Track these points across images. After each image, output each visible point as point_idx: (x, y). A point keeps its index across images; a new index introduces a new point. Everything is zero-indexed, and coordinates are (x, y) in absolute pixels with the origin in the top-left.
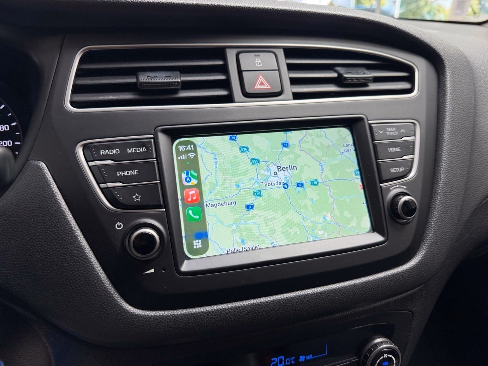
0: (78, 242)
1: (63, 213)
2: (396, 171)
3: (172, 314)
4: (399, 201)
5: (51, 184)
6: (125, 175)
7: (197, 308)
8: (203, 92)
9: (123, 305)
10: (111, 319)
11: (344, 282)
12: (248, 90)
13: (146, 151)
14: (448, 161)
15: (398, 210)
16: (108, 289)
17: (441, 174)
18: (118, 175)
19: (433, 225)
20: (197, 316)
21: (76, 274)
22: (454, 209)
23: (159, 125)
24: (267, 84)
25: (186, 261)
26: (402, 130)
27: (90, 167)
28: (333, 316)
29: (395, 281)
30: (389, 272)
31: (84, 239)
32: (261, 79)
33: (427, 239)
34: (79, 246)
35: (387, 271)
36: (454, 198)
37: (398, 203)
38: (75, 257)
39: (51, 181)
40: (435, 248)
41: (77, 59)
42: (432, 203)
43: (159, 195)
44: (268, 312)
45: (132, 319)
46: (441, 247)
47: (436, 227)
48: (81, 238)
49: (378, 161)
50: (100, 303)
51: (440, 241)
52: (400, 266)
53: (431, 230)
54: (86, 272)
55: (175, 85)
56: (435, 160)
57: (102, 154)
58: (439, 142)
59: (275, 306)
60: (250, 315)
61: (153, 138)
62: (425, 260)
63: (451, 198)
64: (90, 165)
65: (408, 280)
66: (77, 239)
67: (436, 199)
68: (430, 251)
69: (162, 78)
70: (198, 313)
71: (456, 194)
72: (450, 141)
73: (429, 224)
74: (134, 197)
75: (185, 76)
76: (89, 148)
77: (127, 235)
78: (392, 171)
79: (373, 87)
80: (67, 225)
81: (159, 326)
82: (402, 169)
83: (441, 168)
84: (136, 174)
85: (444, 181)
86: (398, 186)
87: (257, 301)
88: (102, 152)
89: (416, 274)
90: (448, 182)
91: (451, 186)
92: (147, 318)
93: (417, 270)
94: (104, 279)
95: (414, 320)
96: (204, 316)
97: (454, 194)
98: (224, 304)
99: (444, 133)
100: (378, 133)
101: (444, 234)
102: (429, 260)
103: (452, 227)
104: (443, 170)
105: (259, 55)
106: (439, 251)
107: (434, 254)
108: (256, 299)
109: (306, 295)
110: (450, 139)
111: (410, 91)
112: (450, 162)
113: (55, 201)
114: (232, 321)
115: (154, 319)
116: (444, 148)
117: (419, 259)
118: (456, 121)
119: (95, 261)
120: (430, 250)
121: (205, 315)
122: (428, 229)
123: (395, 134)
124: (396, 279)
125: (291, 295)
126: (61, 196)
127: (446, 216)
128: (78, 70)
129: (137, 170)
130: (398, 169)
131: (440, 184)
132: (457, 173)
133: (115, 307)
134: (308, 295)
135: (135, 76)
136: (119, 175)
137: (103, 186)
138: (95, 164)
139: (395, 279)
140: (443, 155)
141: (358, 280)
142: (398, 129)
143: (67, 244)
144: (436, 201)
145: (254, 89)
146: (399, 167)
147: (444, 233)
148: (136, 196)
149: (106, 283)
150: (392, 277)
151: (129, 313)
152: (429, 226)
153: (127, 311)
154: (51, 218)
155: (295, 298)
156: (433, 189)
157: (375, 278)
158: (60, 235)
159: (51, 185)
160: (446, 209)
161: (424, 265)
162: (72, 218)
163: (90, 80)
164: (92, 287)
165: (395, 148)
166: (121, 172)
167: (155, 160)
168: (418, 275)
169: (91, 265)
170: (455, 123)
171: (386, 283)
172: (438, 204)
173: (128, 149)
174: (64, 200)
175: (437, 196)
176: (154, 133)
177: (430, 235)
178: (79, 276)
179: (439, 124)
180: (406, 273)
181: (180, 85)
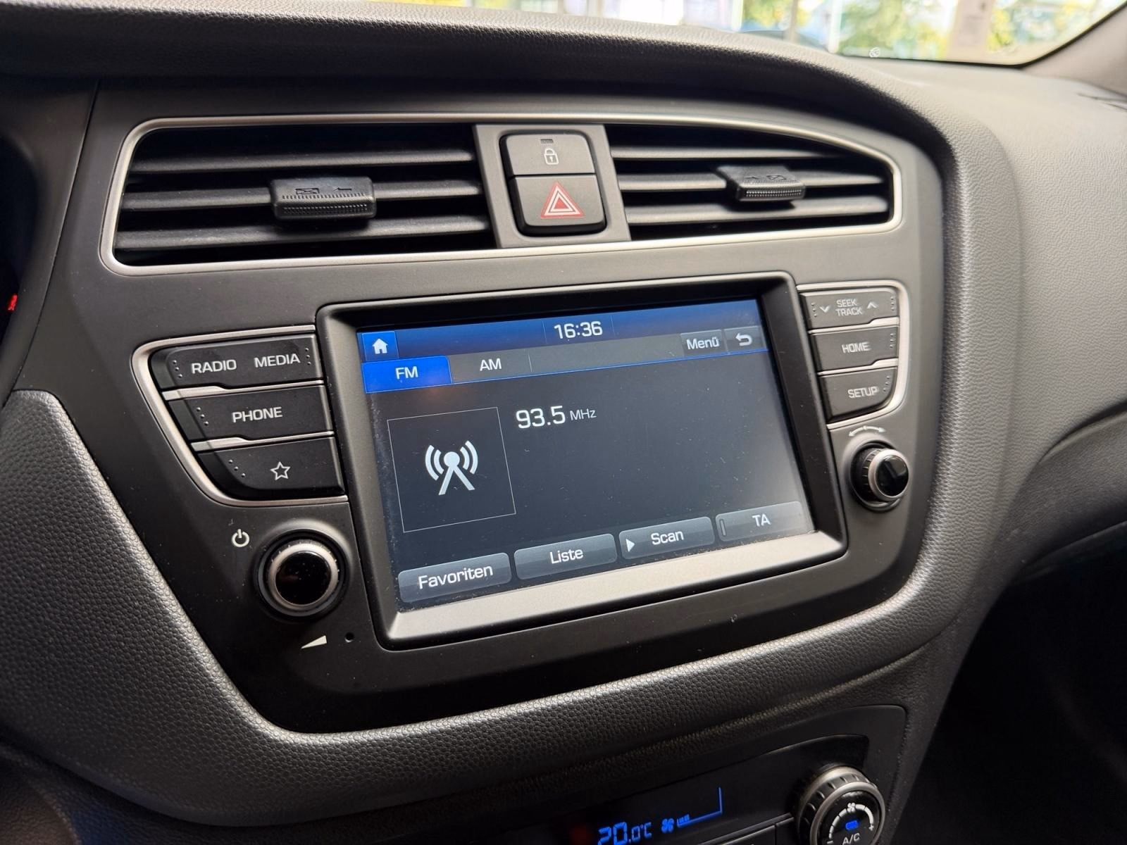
0: (143, 579)
1: (104, 513)
2: (861, 394)
3: (371, 738)
4: (870, 462)
5: (72, 446)
6: (251, 419)
7: (429, 722)
8: (426, 223)
9: (256, 725)
10: (229, 758)
11: (758, 646)
12: (531, 219)
13: (299, 362)
14: (971, 371)
15: (868, 482)
16: (218, 688)
17: (956, 399)
18: (235, 421)
19: (944, 511)
20: (431, 741)
21: (139, 656)
22: (987, 475)
23: (328, 301)
24: (573, 206)
25: (399, 615)
26: (871, 305)
27: (166, 403)
28: (733, 723)
29: (868, 638)
30: (853, 620)
31: (157, 572)
32: (558, 194)
33: (933, 544)
34: (145, 589)
35: (850, 618)
36: (985, 450)
37: (868, 466)
38: (136, 616)
39: (73, 439)
40: (951, 561)
41: (126, 150)
42: (939, 463)
43: (333, 464)
44: (591, 723)
45: (278, 755)
46: (961, 560)
47: (951, 515)
48: (150, 571)
49: (820, 373)
50: (201, 723)
51: (959, 545)
52: (878, 606)
53: (940, 523)
54: (165, 650)
55: (360, 210)
56: (944, 368)
57: (196, 371)
58: (949, 328)
59: (606, 707)
60: (550, 731)
61: (315, 332)
62: (931, 590)
63: (979, 451)
64: (167, 398)
65: (894, 636)
66: (140, 573)
67: (948, 455)
68: (939, 569)
69: (330, 192)
70: (433, 733)
71: (989, 441)
72: (973, 326)
73: (937, 511)
74: (273, 470)
75: (383, 189)
76: (164, 358)
77: (261, 559)
78: (852, 395)
79: (804, 209)
80: (115, 540)
81: (343, 769)
82: (873, 391)
83: (958, 385)
84: (276, 416)
85: (965, 413)
86: (865, 428)
87: (567, 699)
88: (196, 368)
89: (911, 621)
90: (972, 415)
91: (979, 425)
92: (312, 751)
93: (913, 613)
94: (208, 665)
95: (908, 724)
96: (446, 740)
97: (987, 442)
98: (492, 710)
99: (960, 308)
100: (819, 312)
101: (968, 532)
102: (938, 590)
103: (984, 515)
104: (960, 389)
105: (551, 140)
106: (959, 568)
107: (948, 575)
108: (564, 694)
109: (675, 679)
110: (974, 322)
111: (883, 217)
112: (974, 371)
113: (86, 486)
114: (510, 747)
115: (329, 753)
116: (962, 342)
117: (917, 588)
118: (984, 281)
119: (185, 624)
120: (940, 567)
121: (448, 736)
122: (934, 520)
123: (856, 314)
124: (869, 633)
125: (642, 680)
126: (99, 473)
127: (970, 491)
128: (130, 175)
129: (280, 408)
130: (864, 391)
131: (955, 420)
132: (990, 396)
133: (237, 732)
134: (678, 681)
135: (266, 189)
136: (237, 420)
137: (198, 446)
138: (178, 397)
139: (868, 635)
140: (961, 358)
141: (787, 641)
142: (863, 300)
143: (117, 587)
144: (949, 459)
145: (543, 216)
146: (867, 386)
147: (968, 529)
148: (278, 468)
149: (214, 673)
150: (860, 630)
151: (270, 741)
152: (937, 515)
153: (265, 737)
154: (76, 527)
155: (651, 688)
156: (942, 433)
157: (824, 633)
158: (99, 567)
159: (74, 449)
160: (969, 476)
161: (927, 601)
162: (128, 524)
163: (158, 198)
164: (179, 686)
165: (856, 345)
166: (241, 411)
167: (320, 382)
168: (916, 623)
169: (175, 634)
170: (984, 286)
171: (849, 644)
172: (953, 464)
173: (257, 360)
174: (105, 483)
175: (952, 448)
176: (315, 319)
177: (940, 535)
178: (149, 661)
179: (949, 289)
180: (891, 619)
181: (374, 208)
